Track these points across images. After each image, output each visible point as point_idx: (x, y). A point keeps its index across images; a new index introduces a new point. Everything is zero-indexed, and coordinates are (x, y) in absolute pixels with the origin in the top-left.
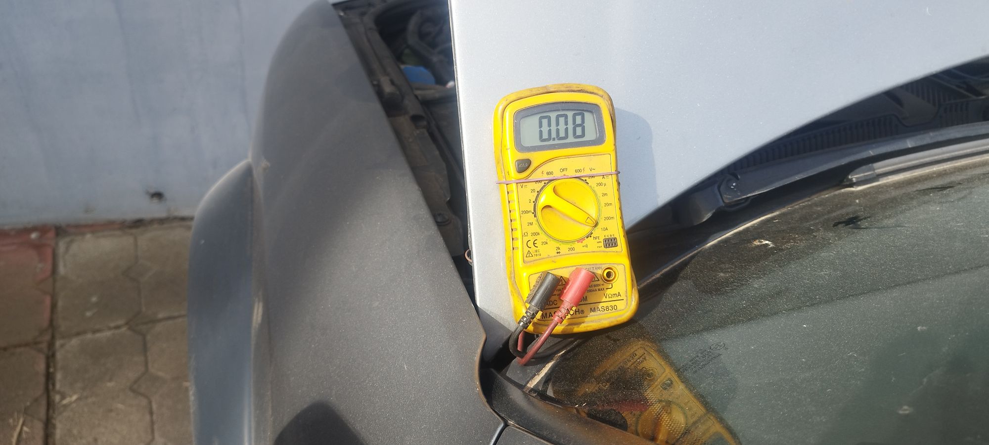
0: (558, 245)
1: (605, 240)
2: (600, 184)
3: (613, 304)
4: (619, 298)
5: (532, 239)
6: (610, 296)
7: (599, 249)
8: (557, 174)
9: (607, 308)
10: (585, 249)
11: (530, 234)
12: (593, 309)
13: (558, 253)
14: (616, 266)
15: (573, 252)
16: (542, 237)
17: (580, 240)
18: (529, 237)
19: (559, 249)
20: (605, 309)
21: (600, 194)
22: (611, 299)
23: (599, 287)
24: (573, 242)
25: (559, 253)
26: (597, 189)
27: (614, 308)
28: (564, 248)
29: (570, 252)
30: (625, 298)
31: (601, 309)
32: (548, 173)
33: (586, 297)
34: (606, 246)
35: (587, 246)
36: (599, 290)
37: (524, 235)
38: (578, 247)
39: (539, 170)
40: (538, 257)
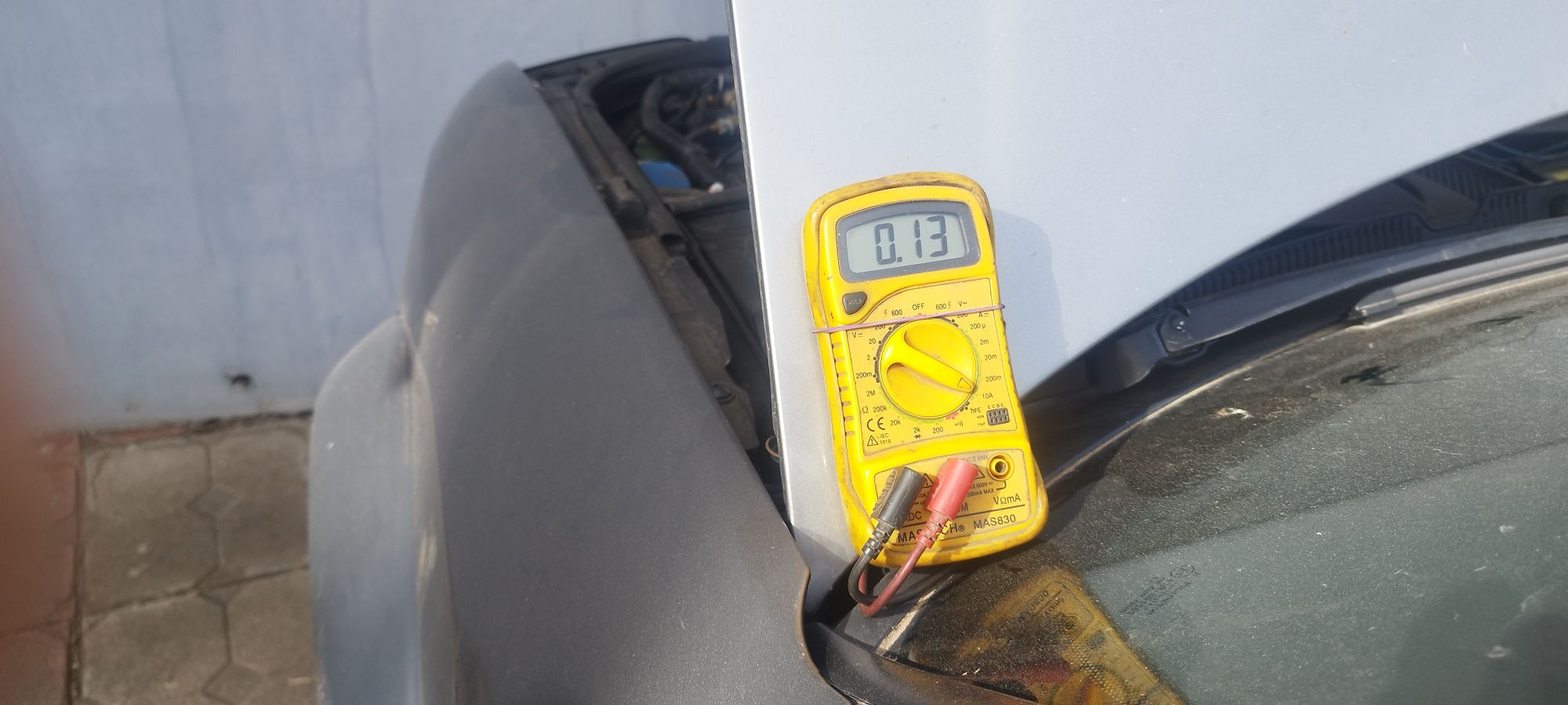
0: (916, 424)
1: (990, 413)
2: (977, 326)
3: (1008, 512)
4: (1018, 503)
5: (875, 417)
6: (1003, 500)
7: (981, 428)
8: (908, 313)
9: (1000, 519)
10: (959, 429)
11: (871, 410)
12: (977, 522)
13: (917, 437)
14: (1009, 452)
15: (940, 434)
16: (890, 414)
17: (951, 415)
18: (871, 414)
19: (918, 430)
20: (997, 521)
21: (977, 342)
22: (1005, 506)
23: (985, 488)
24: (939, 418)
25: (919, 436)
26: (972, 333)
27: (1011, 519)
28: (926, 429)
29: (937, 435)
30: (1027, 503)
31: (990, 523)
32: (894, 313)
33: (966, 504)
34: (991, 423)
35: (961, 424)
36: (986, 492)
37: (863, 411)
38: (948, 425)
39: (880, 309)
40: (887, 445)
